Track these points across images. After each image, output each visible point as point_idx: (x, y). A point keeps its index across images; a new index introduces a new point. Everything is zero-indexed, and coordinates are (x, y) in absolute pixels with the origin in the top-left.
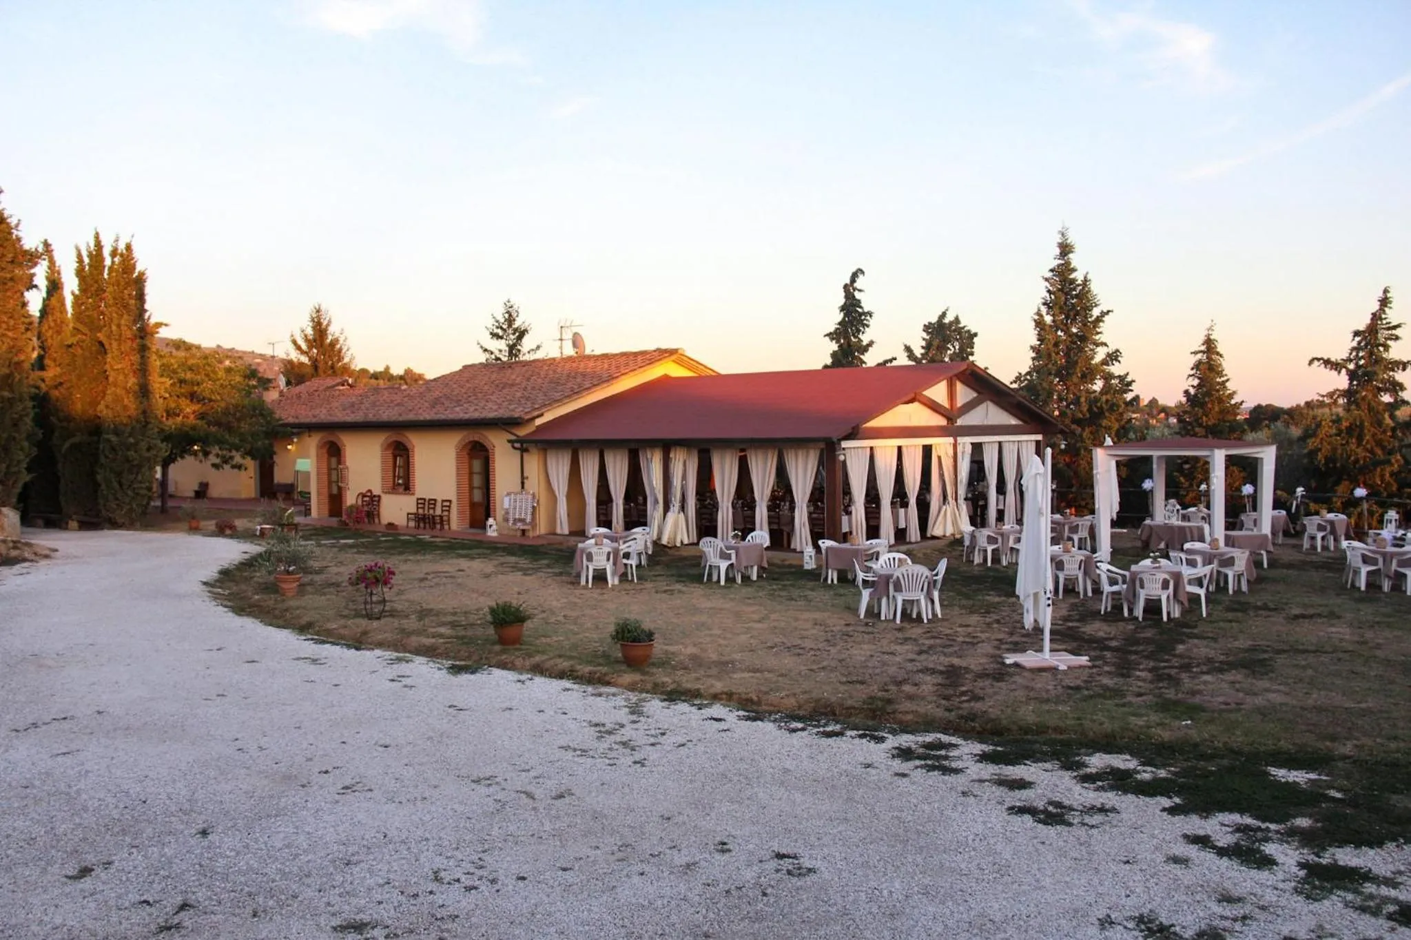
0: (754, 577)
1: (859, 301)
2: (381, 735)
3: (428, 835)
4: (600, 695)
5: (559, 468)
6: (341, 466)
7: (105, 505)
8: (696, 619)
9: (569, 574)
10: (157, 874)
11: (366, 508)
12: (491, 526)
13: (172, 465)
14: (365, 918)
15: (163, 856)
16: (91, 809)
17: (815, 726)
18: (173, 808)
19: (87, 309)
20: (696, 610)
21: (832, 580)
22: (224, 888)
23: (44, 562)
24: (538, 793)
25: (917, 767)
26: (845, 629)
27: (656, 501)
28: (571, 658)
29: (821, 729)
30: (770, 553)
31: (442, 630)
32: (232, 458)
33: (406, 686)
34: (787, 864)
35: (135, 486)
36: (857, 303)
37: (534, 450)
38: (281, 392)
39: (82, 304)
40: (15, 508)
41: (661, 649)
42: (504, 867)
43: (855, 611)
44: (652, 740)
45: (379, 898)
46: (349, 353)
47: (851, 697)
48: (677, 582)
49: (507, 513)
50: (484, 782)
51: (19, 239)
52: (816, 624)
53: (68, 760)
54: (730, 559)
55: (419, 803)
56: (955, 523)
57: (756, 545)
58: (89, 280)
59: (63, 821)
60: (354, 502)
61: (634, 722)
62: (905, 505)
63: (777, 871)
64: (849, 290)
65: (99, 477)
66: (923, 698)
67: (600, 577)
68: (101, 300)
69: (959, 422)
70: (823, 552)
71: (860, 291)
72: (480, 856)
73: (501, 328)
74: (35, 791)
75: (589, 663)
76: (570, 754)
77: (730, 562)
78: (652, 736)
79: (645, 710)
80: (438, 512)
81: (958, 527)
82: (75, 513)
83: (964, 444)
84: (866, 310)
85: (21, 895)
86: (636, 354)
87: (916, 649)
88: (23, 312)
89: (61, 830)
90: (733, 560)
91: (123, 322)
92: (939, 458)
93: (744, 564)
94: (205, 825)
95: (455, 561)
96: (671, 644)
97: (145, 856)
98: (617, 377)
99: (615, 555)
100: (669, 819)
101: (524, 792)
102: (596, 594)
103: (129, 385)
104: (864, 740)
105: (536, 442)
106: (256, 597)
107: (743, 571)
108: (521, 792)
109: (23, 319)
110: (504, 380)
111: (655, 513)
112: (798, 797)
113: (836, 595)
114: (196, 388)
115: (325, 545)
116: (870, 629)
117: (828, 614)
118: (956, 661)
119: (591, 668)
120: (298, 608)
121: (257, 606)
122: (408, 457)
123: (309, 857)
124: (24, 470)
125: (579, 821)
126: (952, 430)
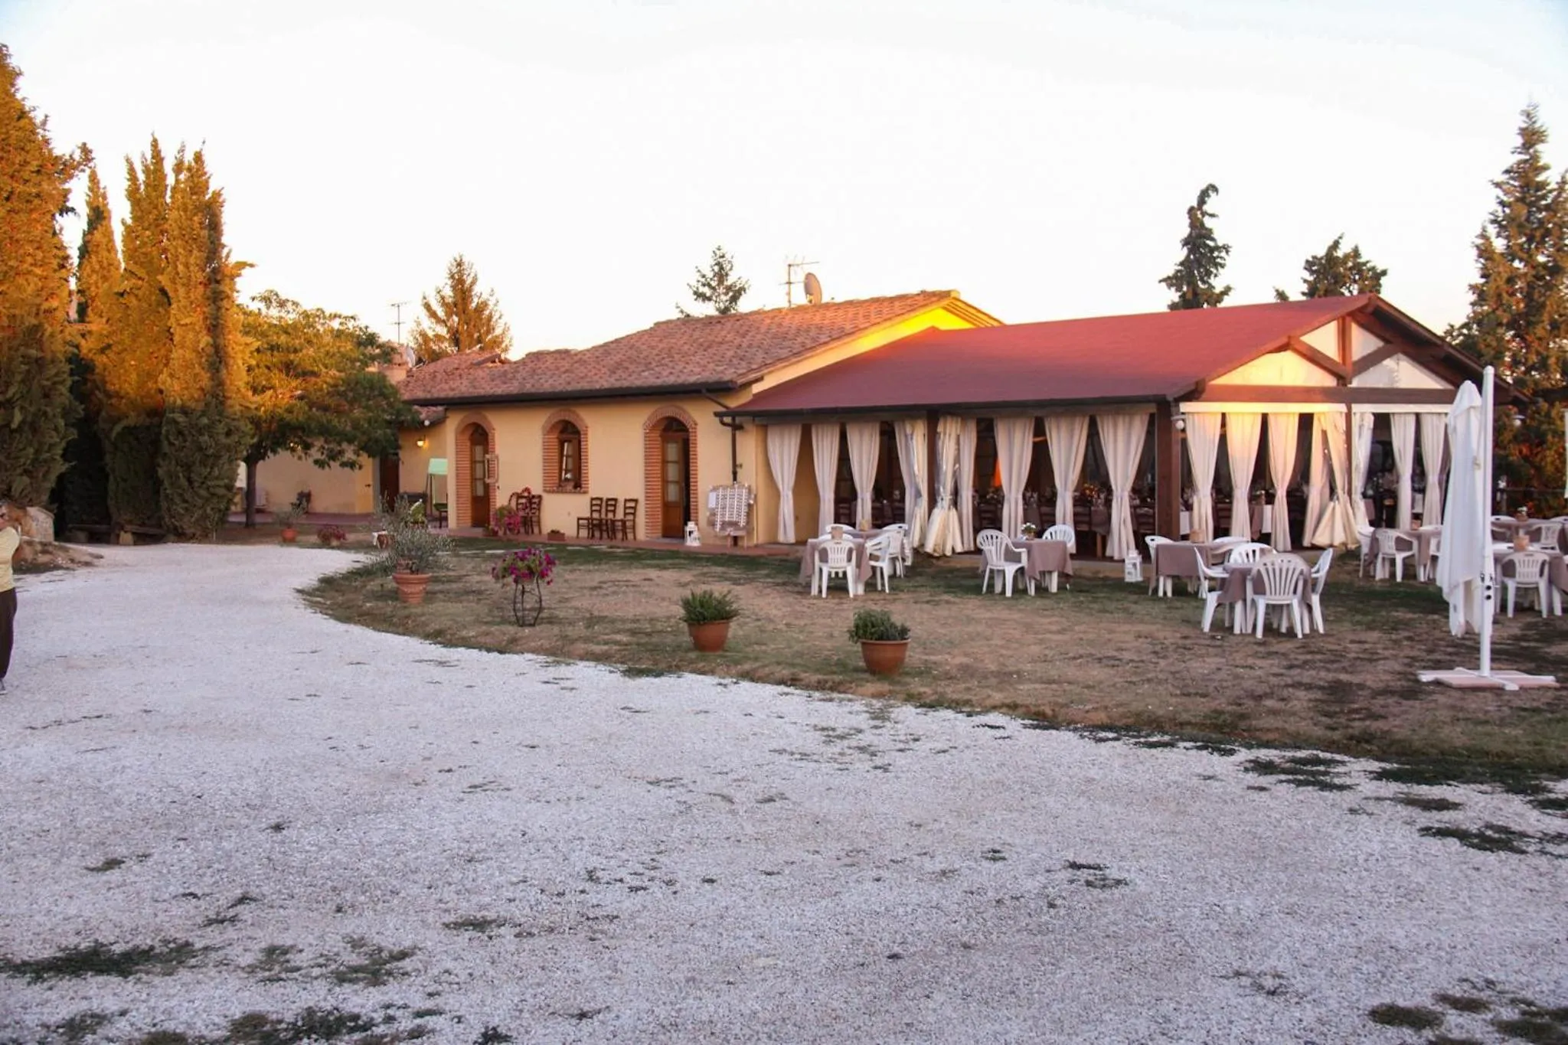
0: (1054, 588)
1: (1210, 231)
2: (527, 735)
3: (582, 834)
4: (831, 700)
5: (784, 450)
6: (487, 456)
7: (169, 510)
8: (970, 629)
9: (796, 585)
10: (209, 867)
11: (521, 513)
12: (690, 533)
13: (261, 463)
14: (491, 915)
15: (218, 849)
16: (127, 803)
17: (1133, 737)
18: (238, 803)
19: (144, 244)
20: (970, 620)
21: (1165, 593)
22: (301, 882)
23: (82, 572)
24: (739, 796)
25: (1281, 781)
26: (1181, 642)
27: (918, 494)
28: (793, 665)
29: (1142, 740)
30: (1078, 564)
31: (618, 637)
32: (341, 453)
33: (562, 689)
34: (1084, 875)
35: (209, 483)
36: (1208, 234)
37: (749, 427)
38: (409, 371)
39: (137, 237)
40: (47, 508)
41: (920, 659)
42: (685, 868)
43: (1198, 624)
44: (901, 746)
45: (511, 895)
46: (501, 322)
47: (1187, 711)
48: (945, 592)
49: (714, 514)
50: (663, 784)
51: (47, 142)
52: (1140, 637)
53: (100, 757)
54: (1019, 561)
55: (573, 803)
56: (1347, 527)
57: (1058, 543)
58: (145, 205)
59: (88, 814)
60: (506, 503)
61: (876, 727)
62: (1270, 499)
63: (1072, 882)
64: (1196, 216)
65: (161, 472)
66: (1294, 714)
67: (838, 586)
68: (162, 232)
69: (1356, 383)
70: (1152, 552)
71: (1212, 216)
72: (653, 857)
73: (709, 285)
74: (52, 785)
75: (817, 671)
76: (785, 758)
77: (1019, 565)
78: (900, 741)
79: (893, 716)
80: (620, 515)
81: (1352, 532)
82: (130, 522)
83: (1362, 414)
84: (1220, 244)
85: (23, 886)
86: (892, 300)
87: (1285, 663)
88: (55, 240)
89: (82, 823)
90: (1024, 562)
91: (192, 260)
92: (1324, 433)
93: (1039, 568)
94: (280, 820)
95: (641, 571)
96: (933, 654)
97: (196, 850)
98: (866, 328)
99: (858, 554)
100: (920, 826)
101: (719, 795)
102: (833, 602)
103: (202, 345)
104: (1204, 752)
105: (755, 415)
106: (368, 605)
107: (1038, 578)
108: (715, 795)
109: (55, 251)
110: (711, 338)
111: (916, 507)
112: (1106, 808)
113: (1169, 608)
114: (292, 357)
115: (465, 555)
116: (1218, 643)
117: (1159, 626)
118: (1344, 677)
119: (820, 677)
120: (423, 615)
121: (368, 614)
122: (580, 442)
123: (419, 854)
124: (58, 457)
125: (793, 826)
126: (1343, 392)
